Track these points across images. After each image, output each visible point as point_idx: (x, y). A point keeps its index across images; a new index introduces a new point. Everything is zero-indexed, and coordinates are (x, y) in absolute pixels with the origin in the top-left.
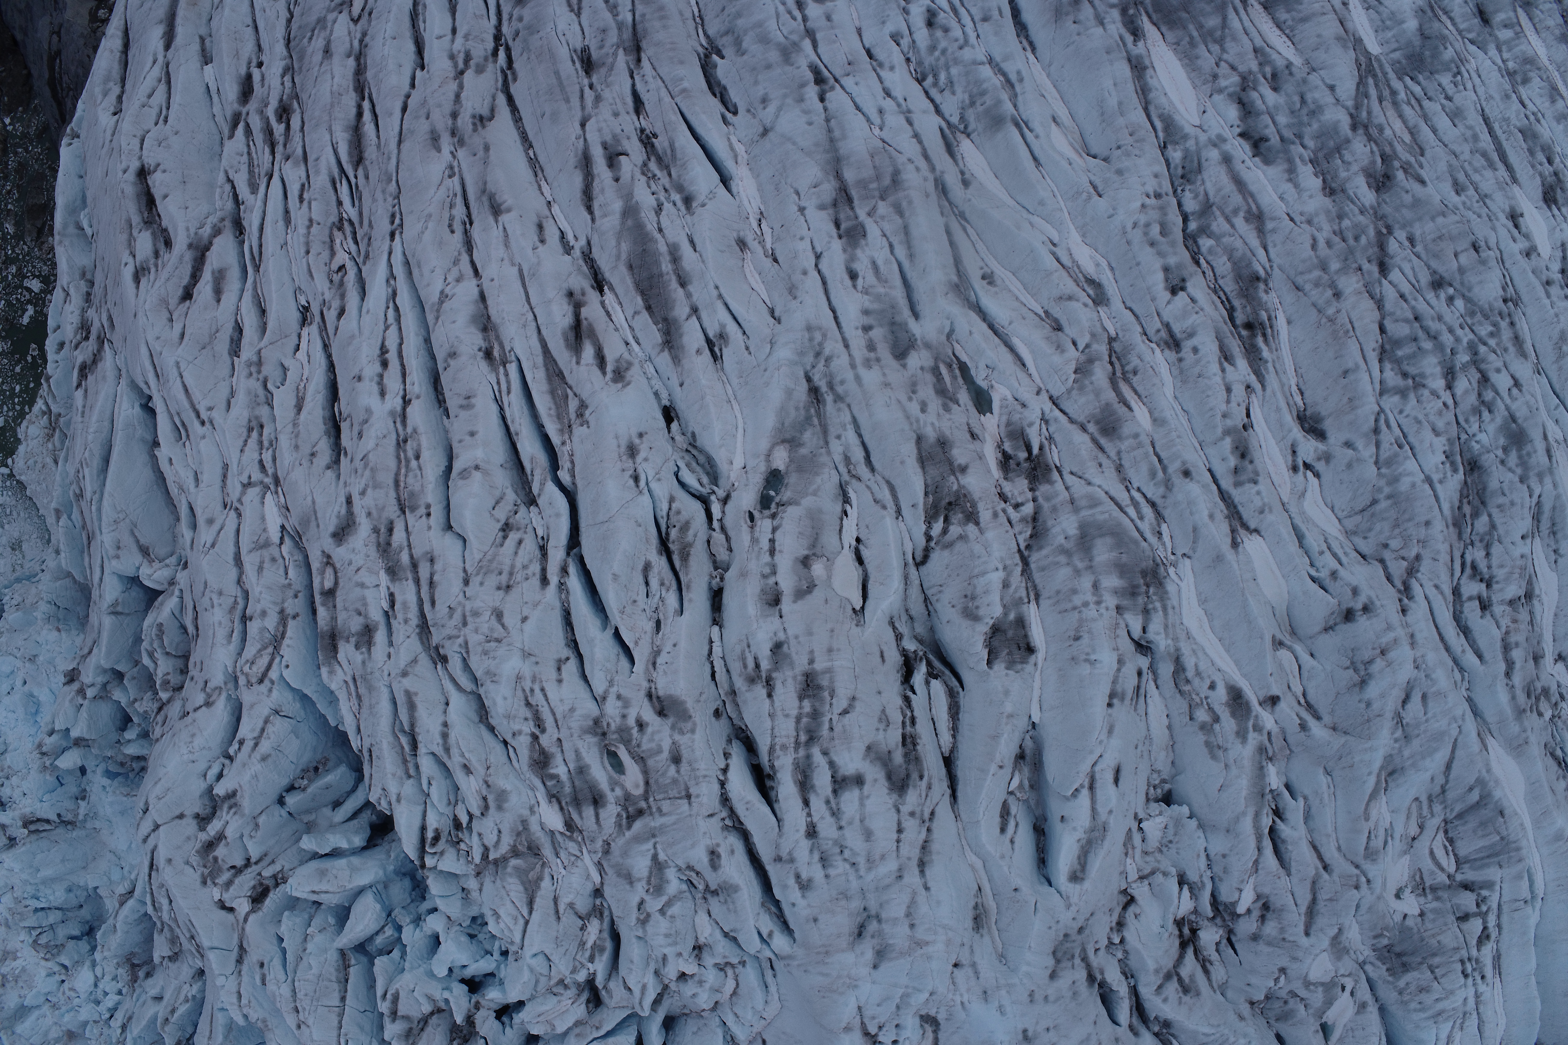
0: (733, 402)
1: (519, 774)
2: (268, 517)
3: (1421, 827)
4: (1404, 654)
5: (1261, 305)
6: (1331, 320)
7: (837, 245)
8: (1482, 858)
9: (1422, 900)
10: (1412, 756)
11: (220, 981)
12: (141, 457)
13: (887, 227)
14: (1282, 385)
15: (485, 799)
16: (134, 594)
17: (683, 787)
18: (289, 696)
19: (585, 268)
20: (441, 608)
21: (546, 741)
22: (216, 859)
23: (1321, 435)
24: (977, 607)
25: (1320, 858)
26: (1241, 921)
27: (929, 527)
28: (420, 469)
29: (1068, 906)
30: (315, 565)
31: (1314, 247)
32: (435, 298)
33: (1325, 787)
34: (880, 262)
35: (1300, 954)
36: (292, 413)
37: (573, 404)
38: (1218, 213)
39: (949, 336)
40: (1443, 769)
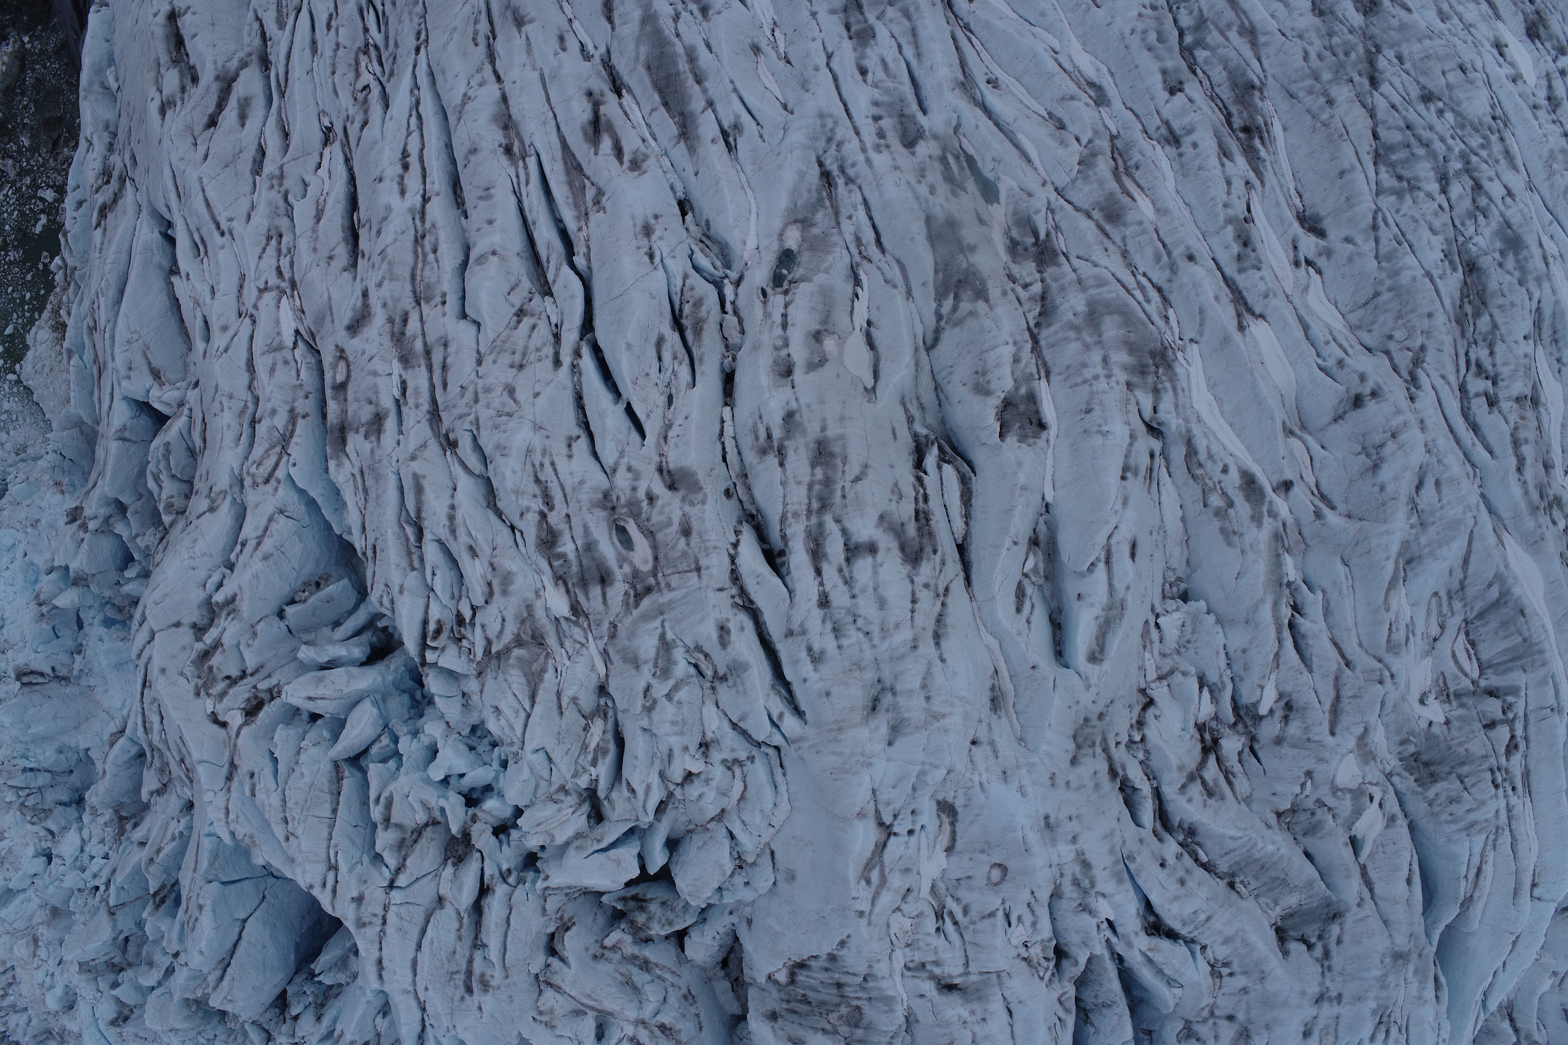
0: (748, 190)
1: (526, 558)
2: (283, 321)
3: (1442, 627)
4: (1413, 436)
5: (1257, 110)
6: (1325, 125)
7: (848, 45)
8: (1506, 662)
9: (1447, 707)
10: (1429, 545)
11: (208, 797)
12: (157, 283)
13: (896, 29)
14: (1281, 186)
15: (490, 584)
16: (142, 422)
17: (692, 560)
18: (294, 497)
19: (604, 73)
20: (453, 388)
21: (554, 518)
22: (211, 669)
23: (1321, 233)
24: (988, 382)
25: (1342, 655)
26: (1264, 723)
27: (940, 305)
28: (437, 261)
29: (1088, 687)
30: (328, 359)
31: (1306, 58)
32: (458, 100)
33: (1343, 577)
34: (889, 60)
35: (1326, 755)
36: (311, 222)
37: (590, 193)
38: (1212, 27)
39: (956, 130)
40: (1461, 562)
